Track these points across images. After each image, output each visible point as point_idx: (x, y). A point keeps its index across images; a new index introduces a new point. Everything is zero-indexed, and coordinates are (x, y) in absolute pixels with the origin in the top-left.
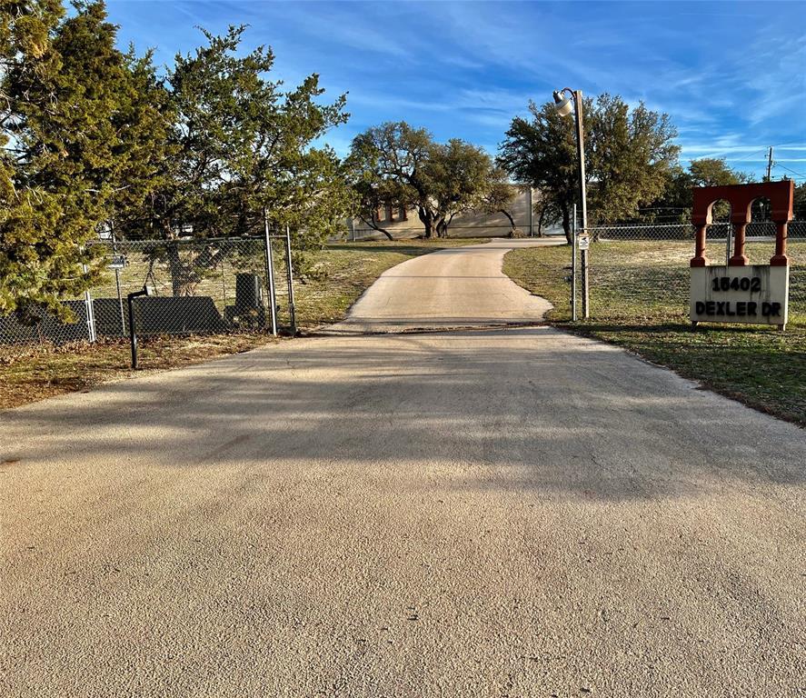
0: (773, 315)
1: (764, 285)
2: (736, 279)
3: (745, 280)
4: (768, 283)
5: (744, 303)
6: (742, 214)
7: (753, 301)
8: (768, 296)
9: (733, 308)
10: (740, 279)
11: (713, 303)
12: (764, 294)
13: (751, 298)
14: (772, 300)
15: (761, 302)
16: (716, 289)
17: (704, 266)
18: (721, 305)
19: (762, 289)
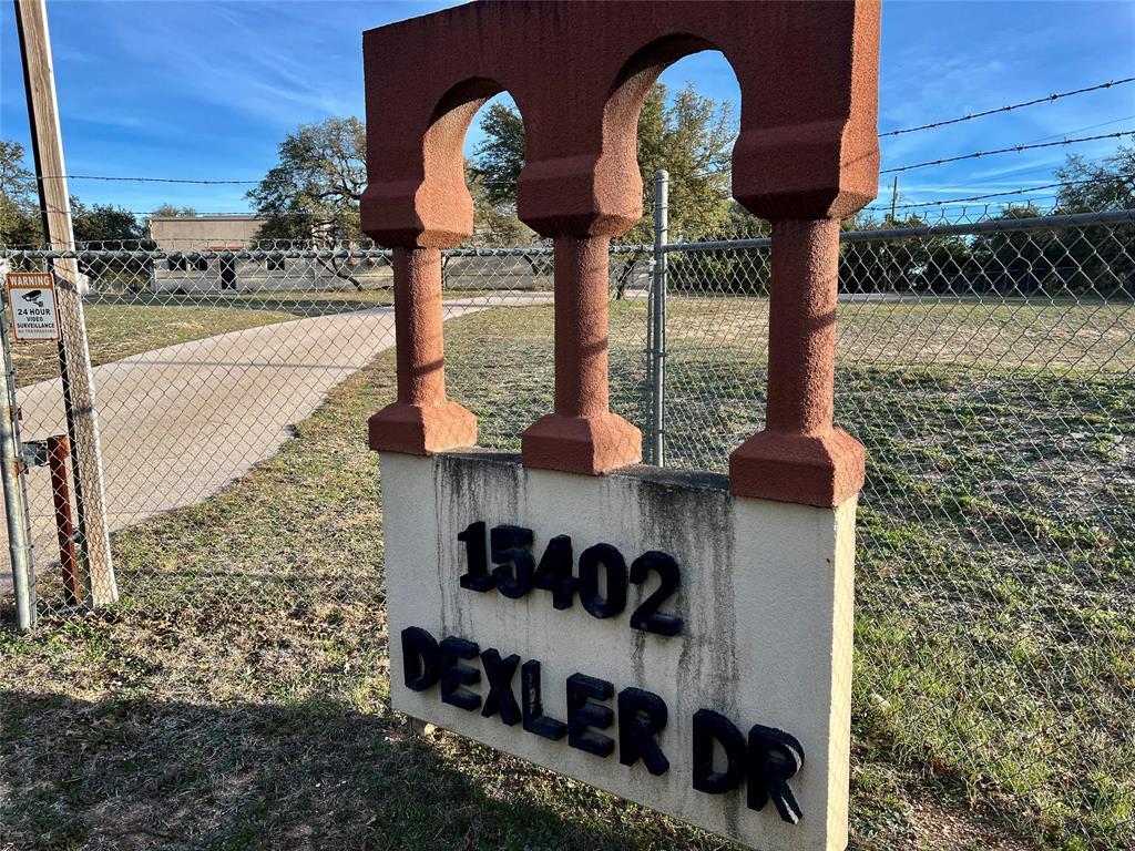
0: (756, 803)
1: (699, 604)
2: (561, 545)
3: (603, 554)
4: (723, 595)
5: (606, 689)
6: (568, 166)
7: (653, 684)
8: (727, 679)
9: (555, 705)
10: (579, 549)
11: (471, 650)
12: (705, 658)
13: (639, 668)
14: (751, 710)
15: (692, 705)
16: (476, 580)
17: (423, 454)
18: (501, 667)
19: (694, 629)
